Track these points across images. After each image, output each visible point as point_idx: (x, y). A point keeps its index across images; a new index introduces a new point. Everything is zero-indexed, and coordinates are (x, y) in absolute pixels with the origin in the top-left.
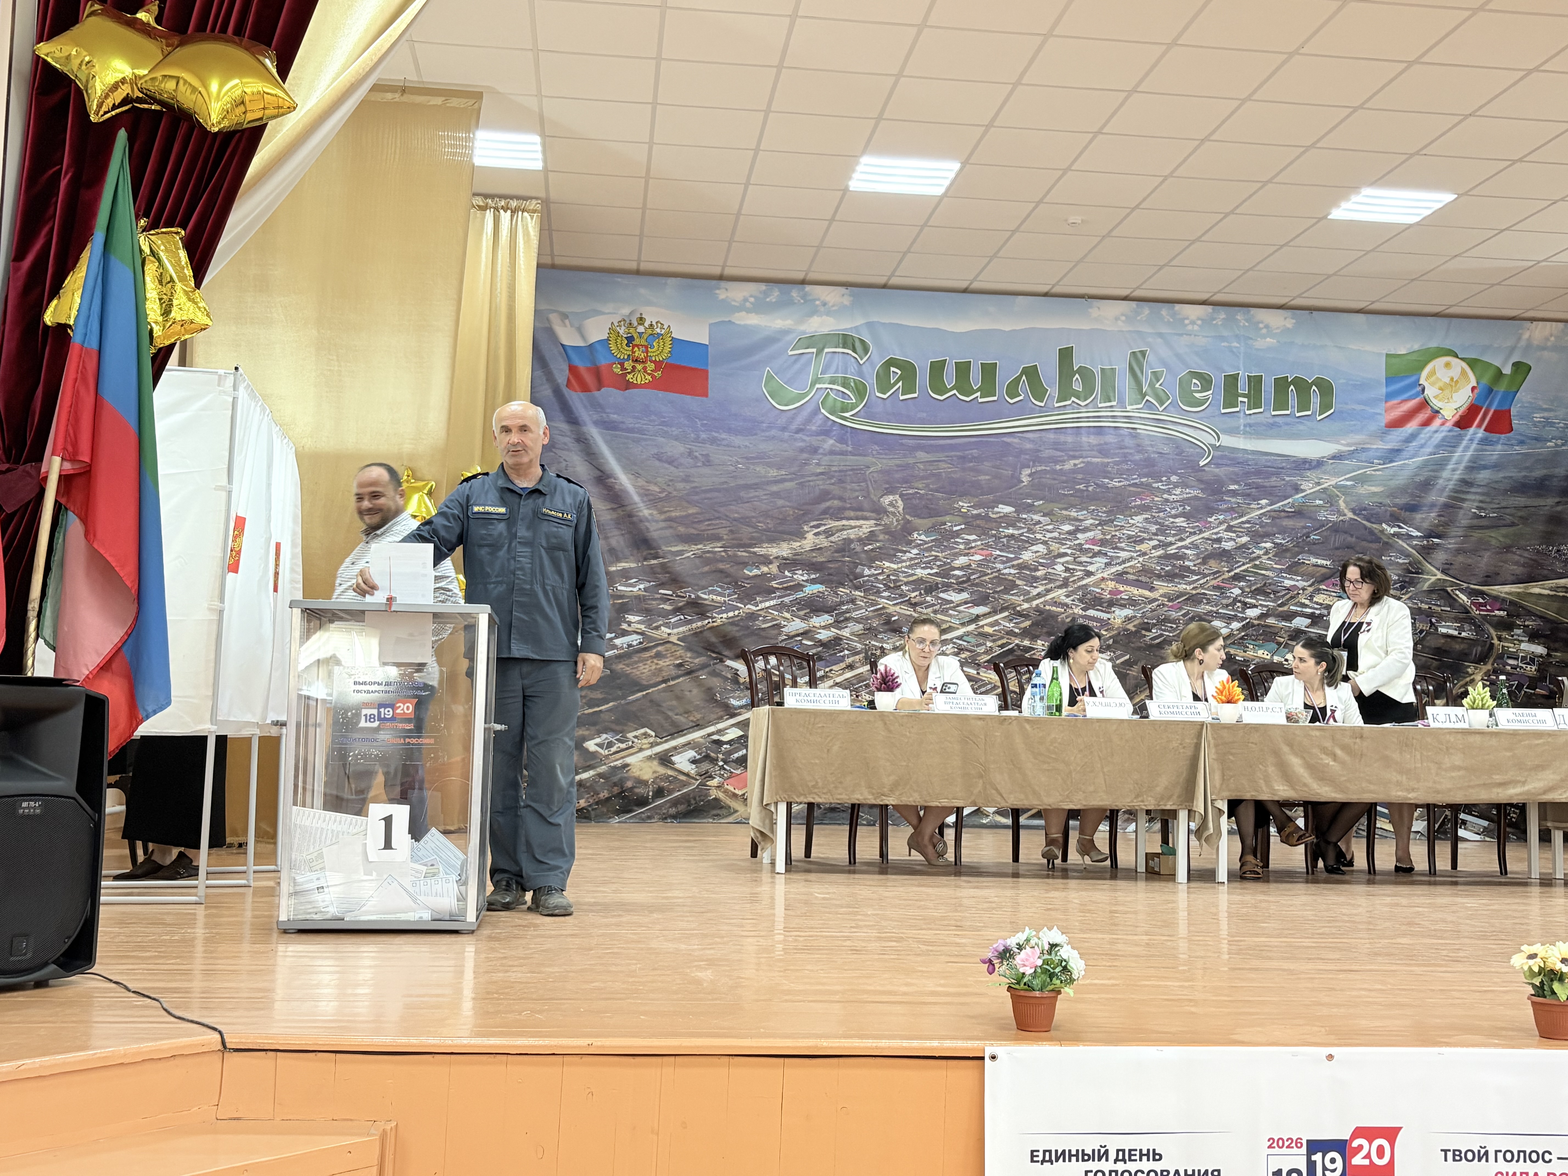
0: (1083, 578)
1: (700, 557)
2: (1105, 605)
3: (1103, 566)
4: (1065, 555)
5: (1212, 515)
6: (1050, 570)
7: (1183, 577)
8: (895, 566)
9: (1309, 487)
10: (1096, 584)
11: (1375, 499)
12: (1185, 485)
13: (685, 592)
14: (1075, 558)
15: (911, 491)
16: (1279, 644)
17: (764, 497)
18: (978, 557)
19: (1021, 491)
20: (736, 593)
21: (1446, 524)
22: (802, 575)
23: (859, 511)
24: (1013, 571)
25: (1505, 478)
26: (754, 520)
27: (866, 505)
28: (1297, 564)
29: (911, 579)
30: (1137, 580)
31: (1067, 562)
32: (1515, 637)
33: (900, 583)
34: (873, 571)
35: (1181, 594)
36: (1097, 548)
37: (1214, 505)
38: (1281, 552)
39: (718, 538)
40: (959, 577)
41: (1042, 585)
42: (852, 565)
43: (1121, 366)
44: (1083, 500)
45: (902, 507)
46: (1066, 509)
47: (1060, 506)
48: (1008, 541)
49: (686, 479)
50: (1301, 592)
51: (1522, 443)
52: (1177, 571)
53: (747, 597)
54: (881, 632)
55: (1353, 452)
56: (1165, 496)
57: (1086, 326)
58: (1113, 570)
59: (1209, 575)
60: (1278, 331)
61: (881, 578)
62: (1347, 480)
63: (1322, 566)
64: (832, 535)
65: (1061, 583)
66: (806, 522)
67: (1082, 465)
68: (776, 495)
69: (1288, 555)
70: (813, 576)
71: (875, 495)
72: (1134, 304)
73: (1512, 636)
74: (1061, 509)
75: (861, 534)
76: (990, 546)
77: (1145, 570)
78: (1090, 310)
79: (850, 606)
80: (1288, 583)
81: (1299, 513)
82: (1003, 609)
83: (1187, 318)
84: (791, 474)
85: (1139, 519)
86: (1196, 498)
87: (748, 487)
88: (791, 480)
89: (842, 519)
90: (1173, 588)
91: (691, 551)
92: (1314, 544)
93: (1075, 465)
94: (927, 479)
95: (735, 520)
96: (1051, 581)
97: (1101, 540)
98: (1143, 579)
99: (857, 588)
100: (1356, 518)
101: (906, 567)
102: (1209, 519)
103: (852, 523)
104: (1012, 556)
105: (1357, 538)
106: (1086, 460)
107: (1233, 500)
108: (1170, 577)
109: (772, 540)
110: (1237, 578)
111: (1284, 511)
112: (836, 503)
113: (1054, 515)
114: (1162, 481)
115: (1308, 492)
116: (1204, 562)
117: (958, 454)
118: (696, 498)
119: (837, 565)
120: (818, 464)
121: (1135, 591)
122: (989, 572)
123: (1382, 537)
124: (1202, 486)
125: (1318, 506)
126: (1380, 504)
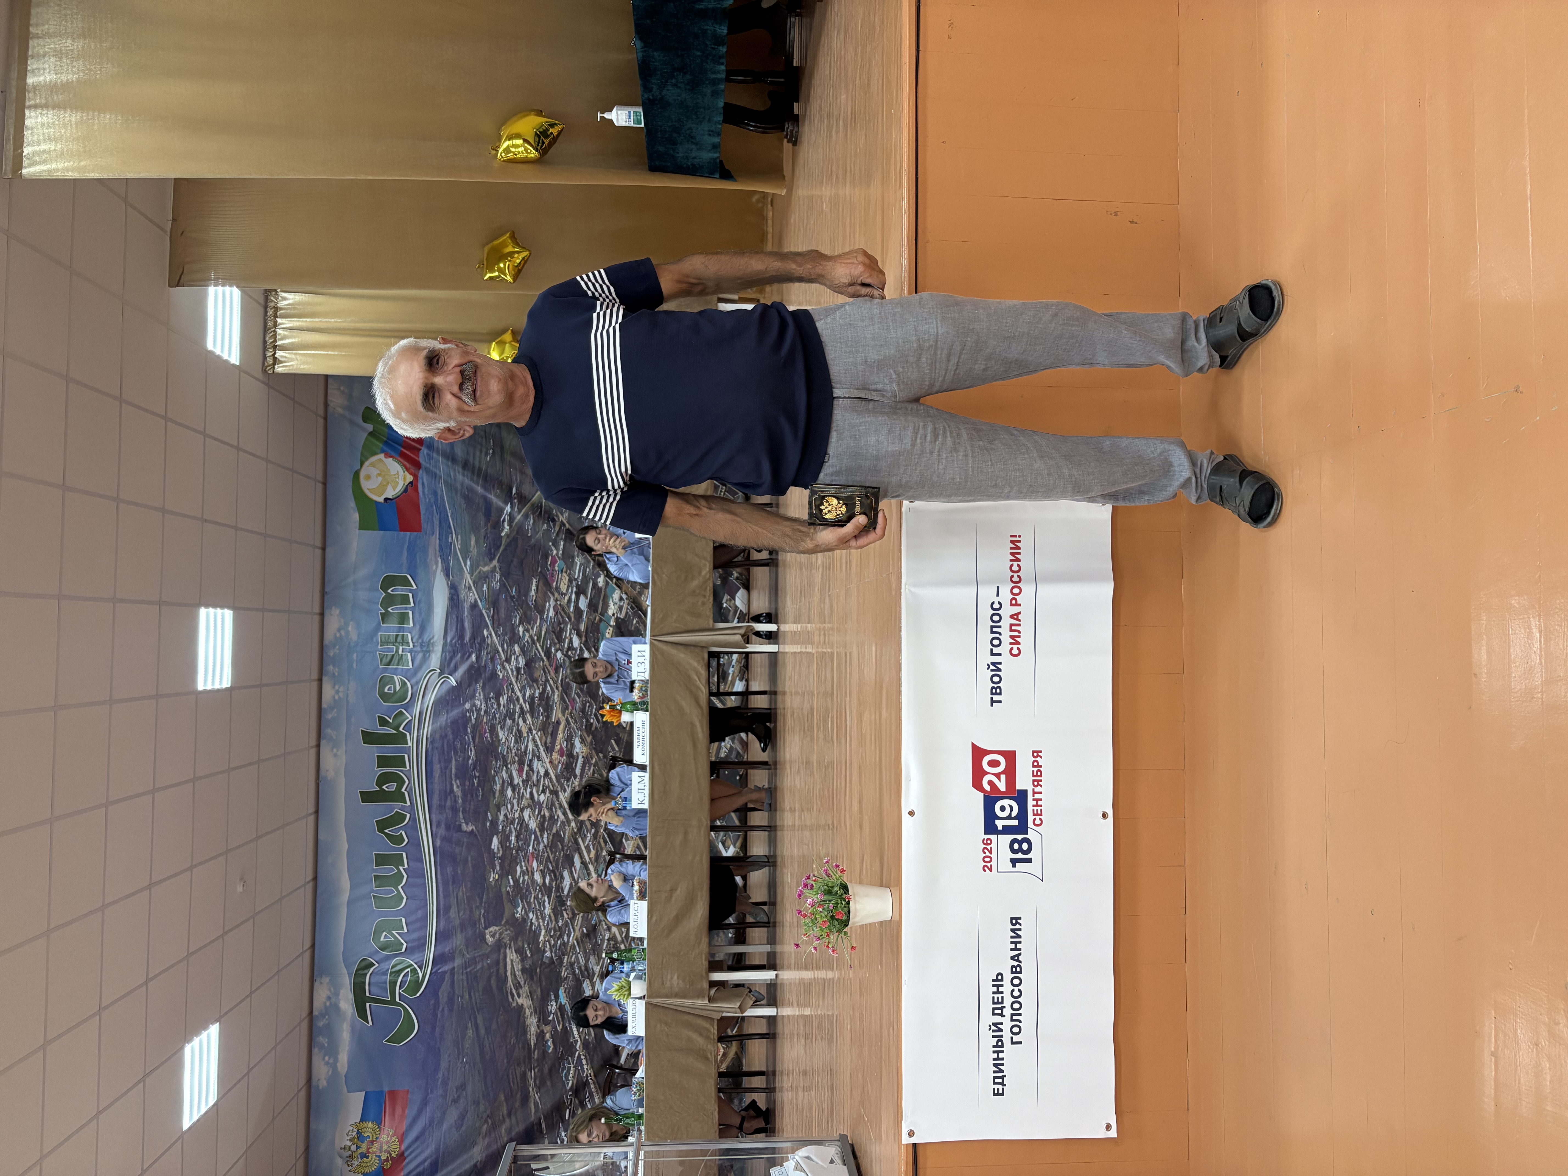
0: (551, 779)
1: (539, 1088)
2: (572, 760)
3: (541, 762)
4: (531, 794)
5: (497, 674)
6: (544, 806)
7: (548, 698)
8: (543, 932)
9: (473, 596)
10: (555, 767)
11: (482, 541)
12: (473, 697)
13: (567, 1099)
14: (534, 785)
15: (482, 920)
16: (601, 620)
17: (490, 1039)
18: (535, 864)
19: (480, 831)
20: (567, 1058)
21: (500, 484)
22: (552, 1006)
23: (500, 963)
24: (545, 836)
26: (508, 1047)
27: (494, 956)
28: (536, 606)
29: (553, 918)
30: (552, 735)
31: (538, 792)
33: (557, 927)
34: (547, 949)
35: (562, 699)
36: (526, 768)
37: (488, 674)
38: (526, 619)
39: (524, 1076)
40: (551, 880)
41: (556, 811)
42: (543, 967)
43: (375, 750)
44: (487, 780)
45: (495, 927)
46: (494, 794)
47: (492, 799)
48: (521, 840)
49: (476, 1103)
50: (559, 603)
52: (544, 703)
53: (570, 1049)
54: (596, 941)
55: (442, 559)
56: (482, 713)
57: (342, 782)
58: (543, 754)
59: (546, 677)
60: (342, 621)
61: (553, 942)
62: (466, 565)
63: (537, 586)
64: (519, 983)
65: (554, 796)
66: (510, 1004)
67: (458, 782)
68: (488, 1030)
69: (529, 613)
70: (553, 997)
71: (487, 949)
72: (323, 742)
74: (494, 798)
75: (518, 960)
76: (526, 854)
77: (543, 728)
78: (329, 778)
79: (575, 966)
80: (552, 613)
81: (494, 604)
82: (577, 843)
83: (334, 697)
84: (470, 1019)
85: (502, 735)
86: (483, 688)
87: (482, 1053)
88: (476, 1018)
89: (506, 976)
90: (558, 705)
91: (535, 1096)
92: (520, 592)
93: (458, 787)
94: (472, 908)
95: (508, 1062)
96: (553, 804)
97: (519, 765)
98: (550, 730)
99: (562, 962)
100: (497, 558)
101: (544, 922)
102: (501, 677)
103: (509, 967)
104: (533, 836)
105: (514, 556)
106: (454, 779)
107: (485, 658)
108: (548, 709)
109: (524, 1030)
110: (548, 653)
111: (493, 617)
112: (493, 982)
113: (499, 804)
114: (470, 716)
115: (477, 596)
116: (535, 681)
117: (451, 883)
118: (491, 1095)
119: (543, 979)
120: (462, 998)
121: (560, 736)
122: (546, 854)
123: (512, 535)
124: (474, 683)
125: (488, 589)
126: (485, 537)
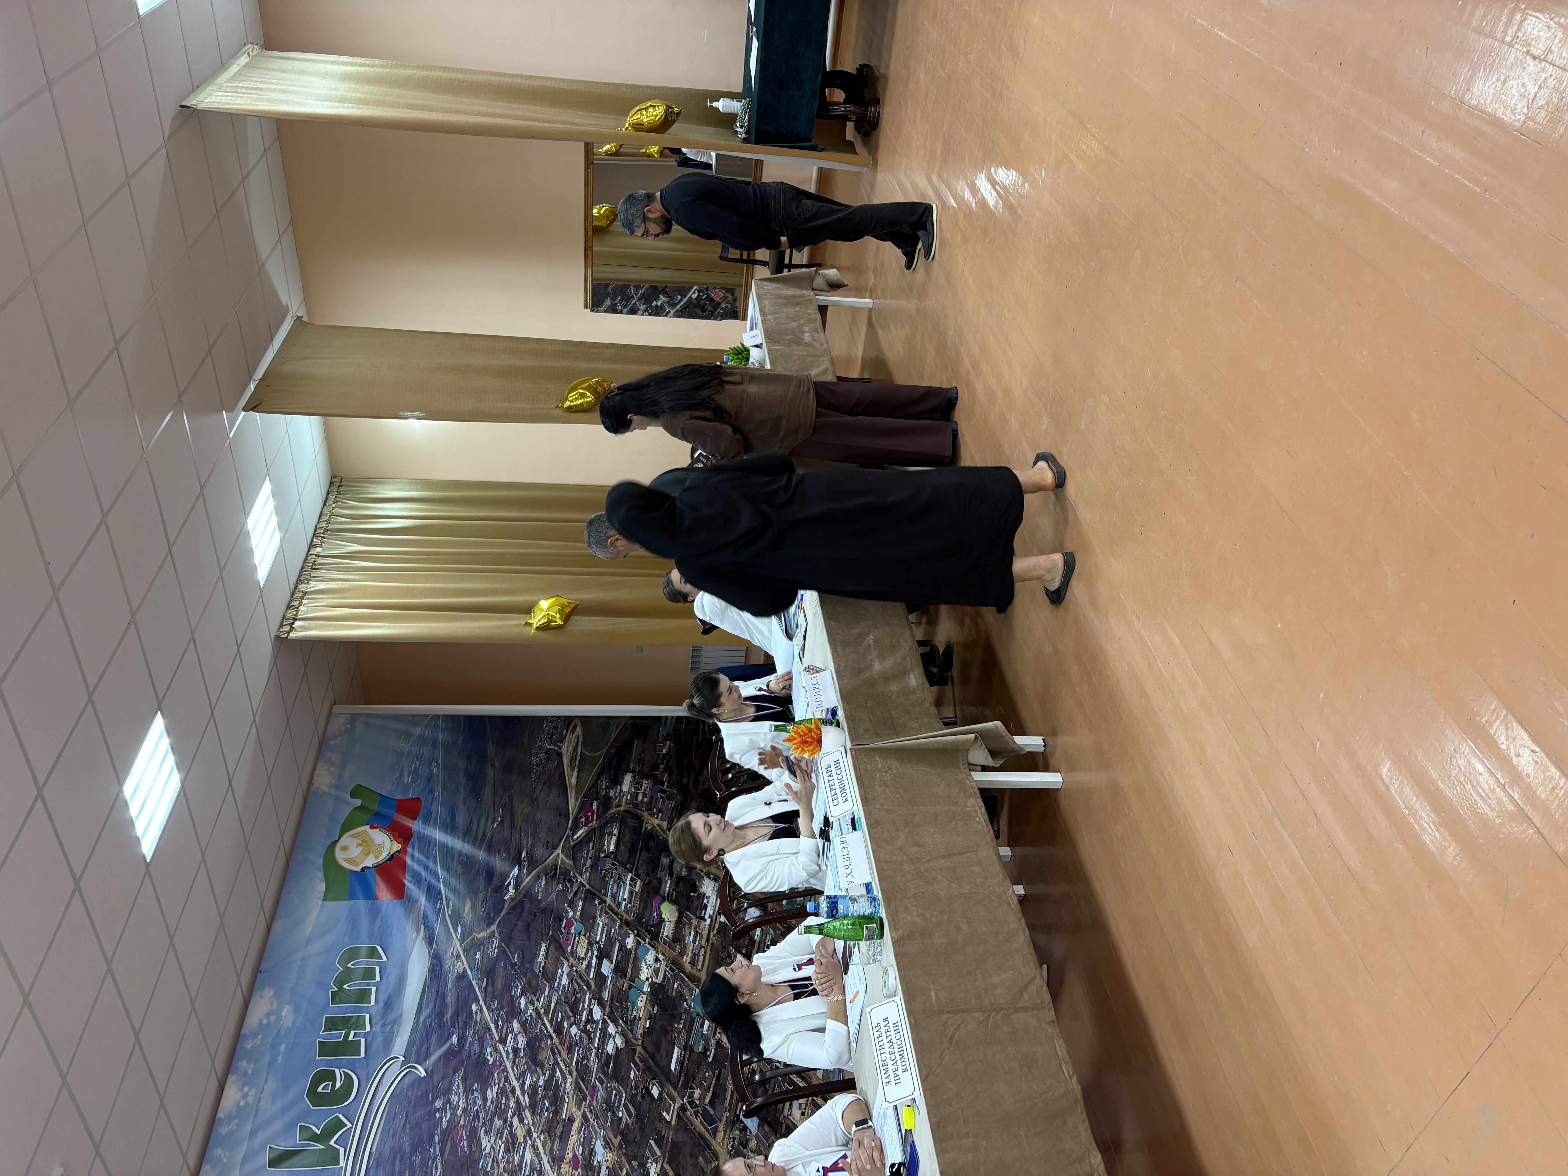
2: (590, 1173)
5: (485, 1059)
7: (557, 1086)
9: (461, 966)
11: (479, 906)
12: (448, 1091)
16: (630, 987)
21: (508, 848)
25: (465, 803)
28: (544, 973)
30: (561, 1137)
32: (617, 795)
35: (577, 1087)
37: (473, 1058)
38: (530, 989)
50: (574, 969)
51: (431, 791)
52: (550, 1093)
55: (426, 927)
56: (459, 1112)
58: (547, 1167)
59: (555, 1059)
60: (275, 1003)
62: (456, 931)
63: (547, 951)
69: (534, 982)
73: (616, 797)
77: (549, 1130)
80: (565, 981)
81: (489, 973)
83: (239, 1102)
85: (486, 1142)
86: (464, 1079)
90: (570, 1096)
92: (523, 958)
98: (559, 1131)
100: (497, 922)
102: (491, 1062)
105: (518, 920)
107: (470, 1039)
108: (557, 1101)
110: (559, 1029)
111: (486, 988)
114: (441, 1118)
115: (466, 965)
116: (540, 1065)
121: (574, 1138)
123: (518, 899)
124: (451, 1072)
125: (482, 957)
126: (483, 901)
